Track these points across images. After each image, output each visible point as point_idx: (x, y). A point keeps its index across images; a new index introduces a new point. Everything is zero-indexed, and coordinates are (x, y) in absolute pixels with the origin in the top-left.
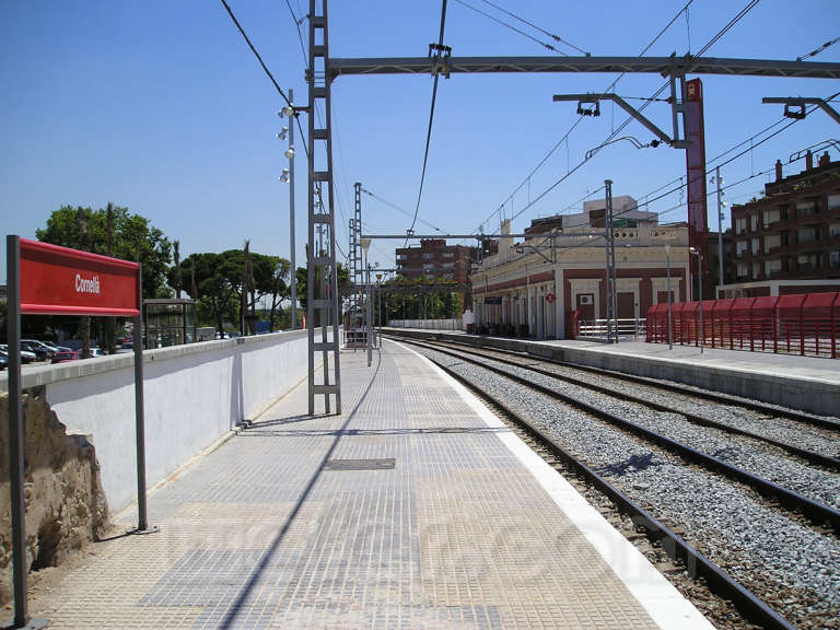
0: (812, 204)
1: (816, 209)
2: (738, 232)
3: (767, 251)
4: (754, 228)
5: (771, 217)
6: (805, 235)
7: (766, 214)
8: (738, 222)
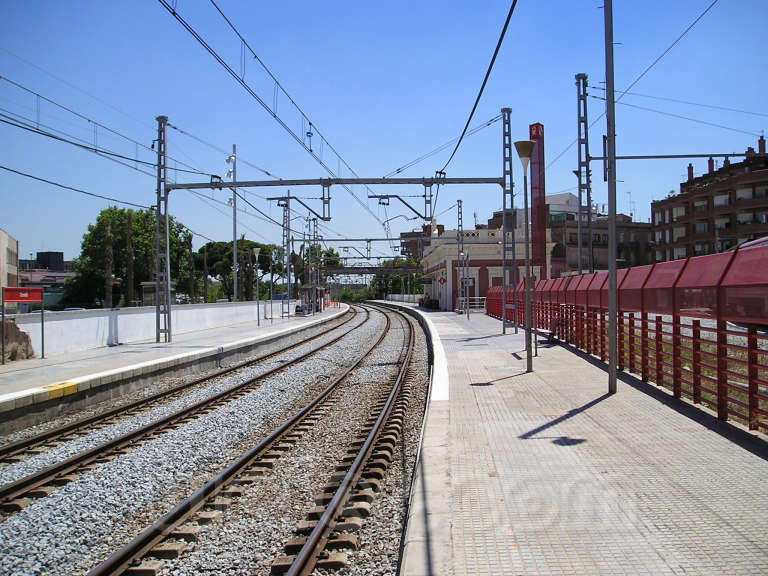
0: (705, 203)
1: (708, 206)
2: (657, 223)
3: (675, 240)
4: (667, 221)
5: (679, 212)
6: (701, 227)
7: (674, 209)
8: (656, 215)
